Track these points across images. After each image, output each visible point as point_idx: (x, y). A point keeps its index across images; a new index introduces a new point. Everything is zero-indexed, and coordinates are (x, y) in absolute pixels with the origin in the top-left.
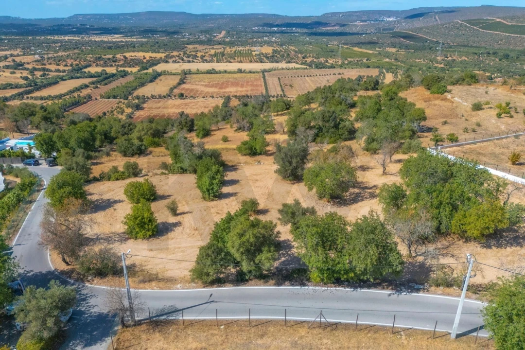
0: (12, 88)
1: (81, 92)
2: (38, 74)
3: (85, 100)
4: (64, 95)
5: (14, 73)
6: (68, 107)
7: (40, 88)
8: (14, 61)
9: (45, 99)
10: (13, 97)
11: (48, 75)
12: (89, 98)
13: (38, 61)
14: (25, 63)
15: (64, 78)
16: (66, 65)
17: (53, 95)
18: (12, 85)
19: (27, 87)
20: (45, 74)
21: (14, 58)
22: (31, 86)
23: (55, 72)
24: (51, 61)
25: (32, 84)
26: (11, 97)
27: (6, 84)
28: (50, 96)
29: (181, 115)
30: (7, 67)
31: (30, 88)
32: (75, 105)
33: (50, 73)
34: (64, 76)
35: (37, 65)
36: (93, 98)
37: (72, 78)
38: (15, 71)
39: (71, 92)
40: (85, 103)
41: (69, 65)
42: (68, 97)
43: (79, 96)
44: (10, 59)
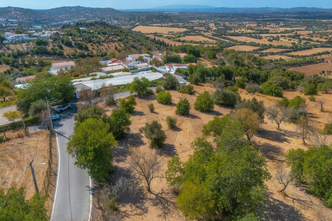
0: (281, 48)
1: (321, 56)
2: (303, 42)
3: (318, 62)
4: (308, 56)
5: (290, 40)
6: (303, 64)
7: (297, 50)
8: (296, 33)
9: (294, 57)
10: (277, 53)
11: (309, 43)
12: (323, 60)
13: (310, 34)
14: (301, 35)
15: (317, 46)
16: (326, 39)
17: (300, 55)
18: (283, 46)
19: (290, 49)
20: (307, 42)
21: (297, 32)
22: (293, 48)
23: (315, 42)
24: (318, 35)
25: (294, 48)
26: (276, 53)
27: (280, 46)
28: (298, 56)
29: (314, 77)
30: (289, 36)
31: (290, 50)
32: (309, 63)
33: (311, 42)
34: (317, 45)
35: (308, 37)
36: (325, 61)
37: (323, 47)
38: (292, 39)
39: (314, 55)
40: (317, 63)
41: (328, 38)
42: (309, 58)
43: (316, 58)
44: (294, 32)
